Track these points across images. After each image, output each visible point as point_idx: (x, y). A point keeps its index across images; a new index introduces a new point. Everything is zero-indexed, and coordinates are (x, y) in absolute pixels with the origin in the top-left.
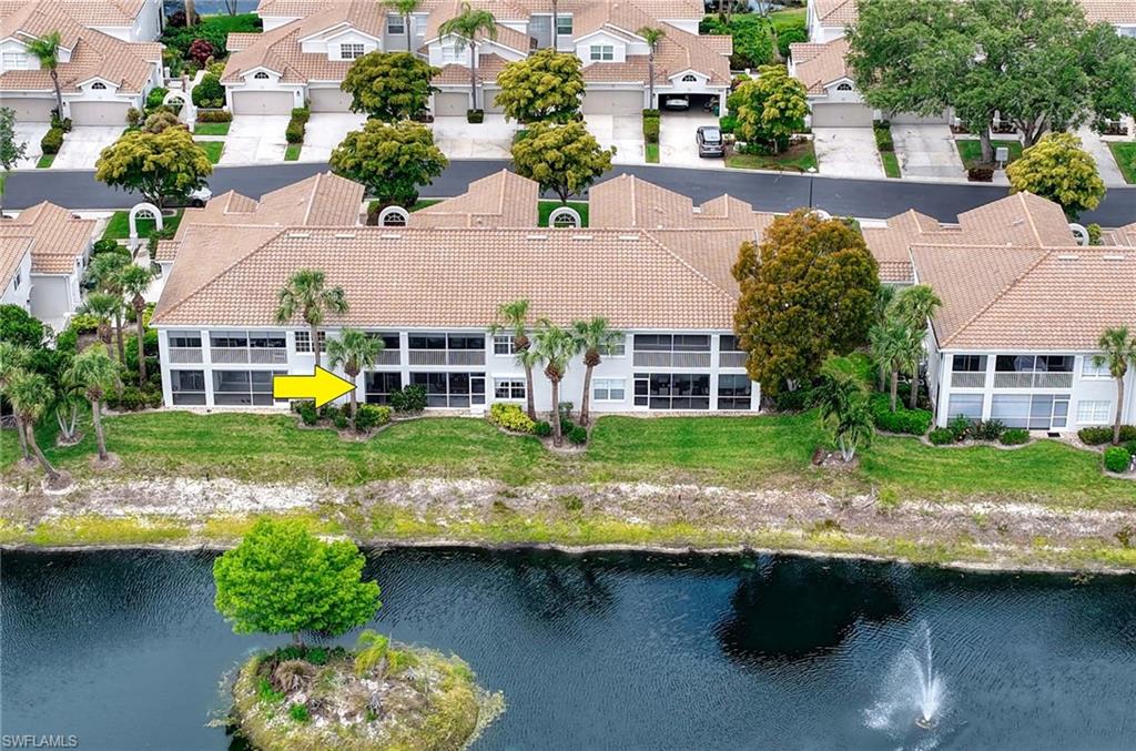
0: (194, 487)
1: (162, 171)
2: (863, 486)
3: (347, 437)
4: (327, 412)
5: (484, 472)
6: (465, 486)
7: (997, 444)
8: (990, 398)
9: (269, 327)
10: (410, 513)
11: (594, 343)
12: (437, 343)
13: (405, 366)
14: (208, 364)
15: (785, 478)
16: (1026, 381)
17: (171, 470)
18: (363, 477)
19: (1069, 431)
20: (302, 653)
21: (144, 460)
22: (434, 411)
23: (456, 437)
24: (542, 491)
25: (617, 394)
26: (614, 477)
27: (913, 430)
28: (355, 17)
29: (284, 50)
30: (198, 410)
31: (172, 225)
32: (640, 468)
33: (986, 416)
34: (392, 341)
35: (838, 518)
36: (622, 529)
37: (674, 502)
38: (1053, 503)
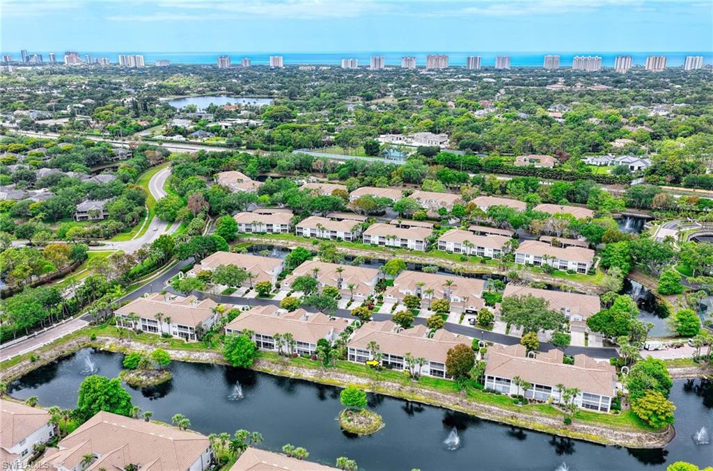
0: (348, 376)
1: (361, 315)
2: (466, 398)
3: (377, 372)
4: (375, 367)
5: (399, 383)
6: (395, 385)
7: (495, 394)
8: (493, 385)
9: (365, 350)
10: (383, 388)
11: (422, 362)
12: (395, 357)
13: (390, 360)
14: (356, 354)
15: (452, 393)
16: (501, 383)
17: (345, 372)
18: (378, 379)
19: (509, 394)
20: (352, 410)
21: (341, 370)
22: (393, 369)
23: (395, 376)
24: (408, 388)
25: (427, 372)
26: (421, 388)
27: (479, 389)
28: (409, 287)
29: (396, 291)
30: (353, 362)
31: (362, 324)
32: (426, 387)
33: (494, 388)
34: (387, 355)
35: (460, 403)
36: (420, 398)
37: (430, 395)
38: (501, 408)
